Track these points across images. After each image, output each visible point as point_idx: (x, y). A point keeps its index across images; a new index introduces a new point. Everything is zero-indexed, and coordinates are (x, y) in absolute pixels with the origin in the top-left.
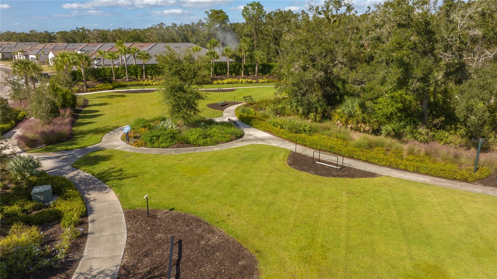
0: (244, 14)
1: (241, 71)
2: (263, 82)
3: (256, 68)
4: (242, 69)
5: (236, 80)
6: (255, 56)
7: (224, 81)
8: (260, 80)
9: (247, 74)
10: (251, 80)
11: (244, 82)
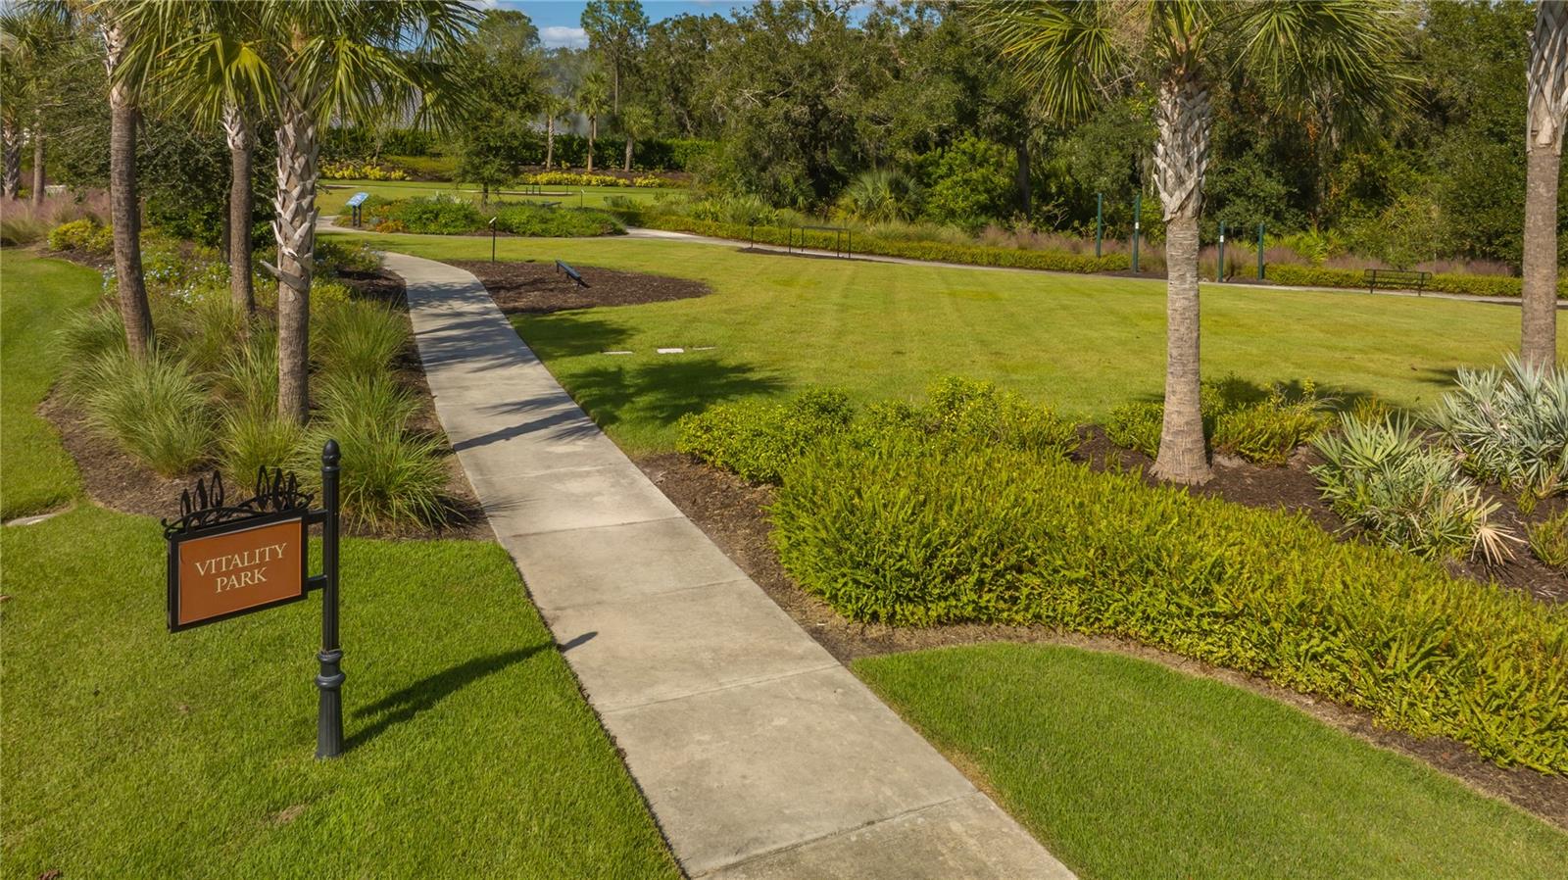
0: (586, 23)
1: (584, 155)
2: (646, 186)
3: (628, 151)
4: (587, 152)
5: (573, 176)
6: (626, 118)
7: (539, 177)
8: (639, 181)
9: (601, 164)
10: (614, 178)
11: (594, 183)
